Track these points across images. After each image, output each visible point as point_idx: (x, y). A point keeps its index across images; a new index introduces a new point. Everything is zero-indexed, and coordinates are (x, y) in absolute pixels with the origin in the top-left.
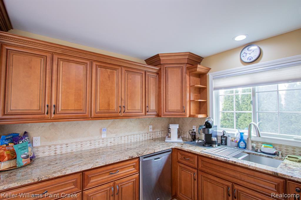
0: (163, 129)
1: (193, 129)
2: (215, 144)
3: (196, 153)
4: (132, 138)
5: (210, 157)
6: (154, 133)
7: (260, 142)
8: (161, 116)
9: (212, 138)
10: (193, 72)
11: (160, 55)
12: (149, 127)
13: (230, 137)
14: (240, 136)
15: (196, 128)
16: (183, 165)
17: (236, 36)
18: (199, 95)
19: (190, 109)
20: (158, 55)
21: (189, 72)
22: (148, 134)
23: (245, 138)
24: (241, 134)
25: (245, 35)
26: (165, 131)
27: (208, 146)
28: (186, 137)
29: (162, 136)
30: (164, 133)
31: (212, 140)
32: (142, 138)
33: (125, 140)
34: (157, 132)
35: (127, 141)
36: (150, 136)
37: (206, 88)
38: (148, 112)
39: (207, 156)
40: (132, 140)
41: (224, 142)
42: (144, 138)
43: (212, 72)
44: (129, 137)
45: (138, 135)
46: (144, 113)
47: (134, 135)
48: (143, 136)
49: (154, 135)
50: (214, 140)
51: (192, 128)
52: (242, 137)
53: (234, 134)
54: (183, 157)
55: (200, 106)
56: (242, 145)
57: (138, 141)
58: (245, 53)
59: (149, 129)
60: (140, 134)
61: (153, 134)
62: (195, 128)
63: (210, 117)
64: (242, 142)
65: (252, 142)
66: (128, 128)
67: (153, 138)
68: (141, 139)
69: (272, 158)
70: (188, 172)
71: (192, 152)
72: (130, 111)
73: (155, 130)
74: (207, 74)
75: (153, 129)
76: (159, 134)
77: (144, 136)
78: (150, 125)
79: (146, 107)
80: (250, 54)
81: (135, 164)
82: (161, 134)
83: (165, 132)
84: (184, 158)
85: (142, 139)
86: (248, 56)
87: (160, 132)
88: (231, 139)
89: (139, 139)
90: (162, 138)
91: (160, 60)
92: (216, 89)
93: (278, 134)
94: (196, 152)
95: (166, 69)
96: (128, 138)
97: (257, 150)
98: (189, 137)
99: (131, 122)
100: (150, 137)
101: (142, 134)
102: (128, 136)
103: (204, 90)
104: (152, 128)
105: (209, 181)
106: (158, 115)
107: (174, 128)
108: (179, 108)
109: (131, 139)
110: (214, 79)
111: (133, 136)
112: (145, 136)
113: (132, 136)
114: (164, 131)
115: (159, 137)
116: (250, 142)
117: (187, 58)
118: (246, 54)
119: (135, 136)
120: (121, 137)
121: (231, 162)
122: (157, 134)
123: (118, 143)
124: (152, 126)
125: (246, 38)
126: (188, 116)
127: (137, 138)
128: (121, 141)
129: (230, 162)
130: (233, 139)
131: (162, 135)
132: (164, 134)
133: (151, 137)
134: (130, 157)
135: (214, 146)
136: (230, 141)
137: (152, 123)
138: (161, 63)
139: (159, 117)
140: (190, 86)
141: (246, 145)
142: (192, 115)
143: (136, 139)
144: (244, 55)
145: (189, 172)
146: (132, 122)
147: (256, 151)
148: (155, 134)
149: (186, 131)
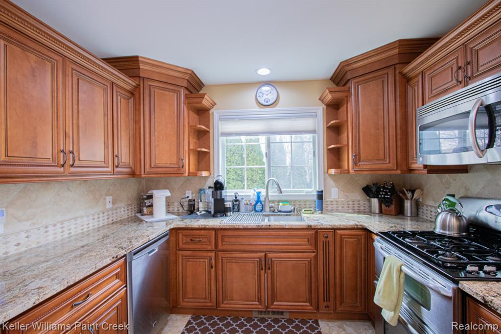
0: (130, 203)
1: (187, 195)
2: (230, 212)
3: (215, 227)
4: (73, 227)
5: (237, 227)
6: (115, 211)
7: (276, 201)
8: (141, 174)
9: (225, 203)
10: (194, 104)
11: (140, 59)
12: (105, 199)
13: (244, 200)
14: (257, 197)
15: (192, 193)
16: (188, 253)
17: (261, 68)
18: (198, 141)
19: (189, 163)
20: (137, 57)
21: (188, 103)
22: (103, 213)
23: (262, 199)
24: (259, 193)
25: (270, 69)
26: (133, 205)
27: (221, 216)
28: (174, 210)
29: (128, 215)
30: (131, 209)
31: (226, 206)
32: (93, 223)
33: (56, 233)
34: (120, 208)
35: (61, 234)
36: (108, 218)
37: (208, 132)
38: (117, 167)
39: (233, 227)
40: (71, 231)
41: (236, 207)
42: (96, 224)
43: (218, 110)
44: (66, 224)
45: (85, 219)
46: (110, 169)
47: (76, 219)
48: (94, 219)
49: (115, 215)
50: (228, 206)
51: (185, 194)
52: (259, 197)
53: (250, 196)
54: (189, 239)
55: (199, 159)
56: (259, 207)
57: (85, 230)
58: (261, 93)
59: (106, 203)
60: (88, 216)
61: (113, 214)
62: (190, 195)
63: (220, 174)
64: (259, 204)
65: (270, 201)
66: (61, 205)
67: (112, 220)
68: (91, 225)
69: (290, 215)
70: (198, 260)
71: (207, 227)
72: (84, 163)
73: (116, 206)
74: (211, 112)
75: (114, 203)
76: (123, 213)
77: (96, 220)
78: (106, 195)
79: (115, 156)
80: (267, 95)
81: (119, 270)
82: (126, 212)
83: (133, 207)
84: (191, 240)
85: (94, 226)
86: (265, 97)
87: (124, 208)
88: (246, 202)
89: (87, 226)
90: (128, 218)
91: (139, 68)
92: (223, 134)
93: (291, 190)
94: (214, 225)
95: (151, 88)
96: (62, 228)
97: (275, 210)
98: (178, 210)
99: (69, 190)
100: (107, 220)
101: (93, 215)
102: (62, 223)
103: (205, 134)
104: (111, 202)
105: (234, 261)
106: (133, 174)
107: (160, 197)
108: (174, 160)
109: (70, 229)
110: (220, 119)
111: (75, 222)
112: (99, 218)
113: (73, 221)
114: (131, 206)
115: (123, 218)
116: (267, 202)
117: (187, 78)
118: (263, 94)
119: (79, 221)
120: (46, 227)
121: (265, 227)
122: (121, 212)
123: (38, 243)
124: (111, 197)
125: (268, 75)
126: (187, 174)
127: (83, 226)
128: (47, 236)
129: (263, 227)
130: (248, 201)
131: (128, 213)
132: (132, 211)
133: (110, 219)
134: (113, 258)
135: (229, 214)
136: (244, 204)
137: (111, 191)
138: (141, 75)
139: (134, 177)
140: (190, 127)
141: (263, 208)
142: (192, 173)
143: (81, 228)
144: (261, 94)
145: (201, 260)
146: (71, 191)
147: (274, 212)
148: (117, 213)
149: (172, 201)
